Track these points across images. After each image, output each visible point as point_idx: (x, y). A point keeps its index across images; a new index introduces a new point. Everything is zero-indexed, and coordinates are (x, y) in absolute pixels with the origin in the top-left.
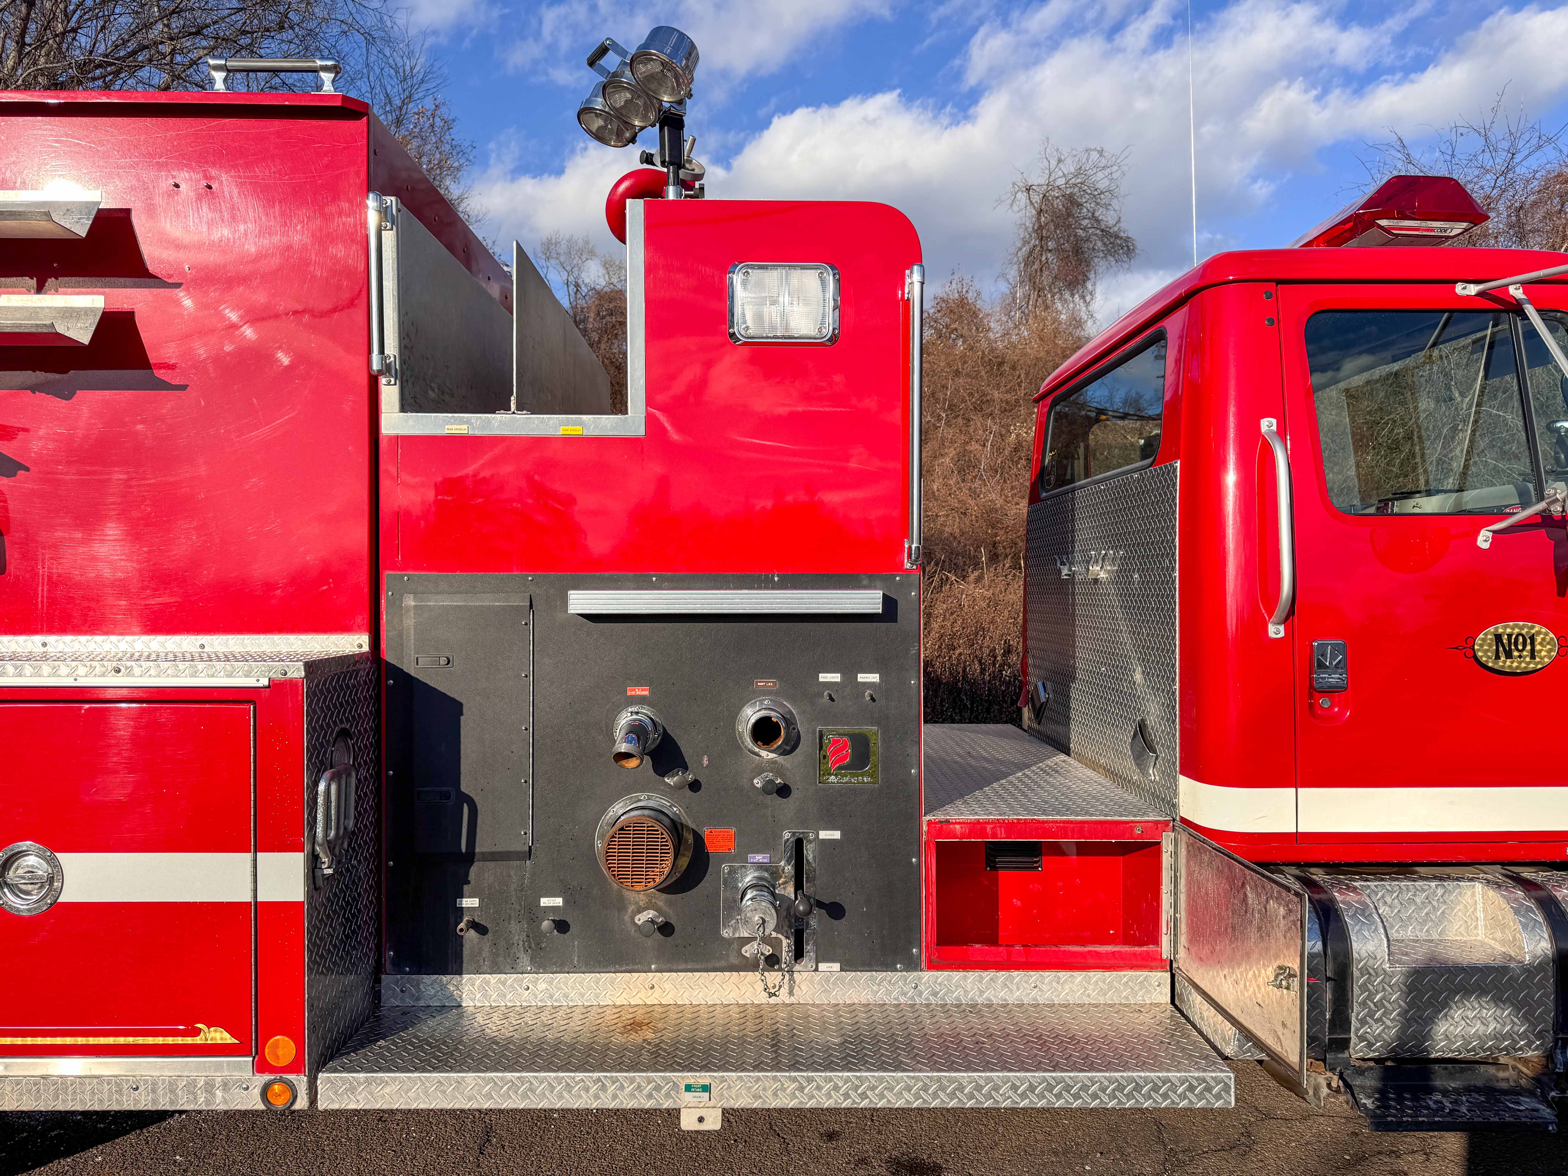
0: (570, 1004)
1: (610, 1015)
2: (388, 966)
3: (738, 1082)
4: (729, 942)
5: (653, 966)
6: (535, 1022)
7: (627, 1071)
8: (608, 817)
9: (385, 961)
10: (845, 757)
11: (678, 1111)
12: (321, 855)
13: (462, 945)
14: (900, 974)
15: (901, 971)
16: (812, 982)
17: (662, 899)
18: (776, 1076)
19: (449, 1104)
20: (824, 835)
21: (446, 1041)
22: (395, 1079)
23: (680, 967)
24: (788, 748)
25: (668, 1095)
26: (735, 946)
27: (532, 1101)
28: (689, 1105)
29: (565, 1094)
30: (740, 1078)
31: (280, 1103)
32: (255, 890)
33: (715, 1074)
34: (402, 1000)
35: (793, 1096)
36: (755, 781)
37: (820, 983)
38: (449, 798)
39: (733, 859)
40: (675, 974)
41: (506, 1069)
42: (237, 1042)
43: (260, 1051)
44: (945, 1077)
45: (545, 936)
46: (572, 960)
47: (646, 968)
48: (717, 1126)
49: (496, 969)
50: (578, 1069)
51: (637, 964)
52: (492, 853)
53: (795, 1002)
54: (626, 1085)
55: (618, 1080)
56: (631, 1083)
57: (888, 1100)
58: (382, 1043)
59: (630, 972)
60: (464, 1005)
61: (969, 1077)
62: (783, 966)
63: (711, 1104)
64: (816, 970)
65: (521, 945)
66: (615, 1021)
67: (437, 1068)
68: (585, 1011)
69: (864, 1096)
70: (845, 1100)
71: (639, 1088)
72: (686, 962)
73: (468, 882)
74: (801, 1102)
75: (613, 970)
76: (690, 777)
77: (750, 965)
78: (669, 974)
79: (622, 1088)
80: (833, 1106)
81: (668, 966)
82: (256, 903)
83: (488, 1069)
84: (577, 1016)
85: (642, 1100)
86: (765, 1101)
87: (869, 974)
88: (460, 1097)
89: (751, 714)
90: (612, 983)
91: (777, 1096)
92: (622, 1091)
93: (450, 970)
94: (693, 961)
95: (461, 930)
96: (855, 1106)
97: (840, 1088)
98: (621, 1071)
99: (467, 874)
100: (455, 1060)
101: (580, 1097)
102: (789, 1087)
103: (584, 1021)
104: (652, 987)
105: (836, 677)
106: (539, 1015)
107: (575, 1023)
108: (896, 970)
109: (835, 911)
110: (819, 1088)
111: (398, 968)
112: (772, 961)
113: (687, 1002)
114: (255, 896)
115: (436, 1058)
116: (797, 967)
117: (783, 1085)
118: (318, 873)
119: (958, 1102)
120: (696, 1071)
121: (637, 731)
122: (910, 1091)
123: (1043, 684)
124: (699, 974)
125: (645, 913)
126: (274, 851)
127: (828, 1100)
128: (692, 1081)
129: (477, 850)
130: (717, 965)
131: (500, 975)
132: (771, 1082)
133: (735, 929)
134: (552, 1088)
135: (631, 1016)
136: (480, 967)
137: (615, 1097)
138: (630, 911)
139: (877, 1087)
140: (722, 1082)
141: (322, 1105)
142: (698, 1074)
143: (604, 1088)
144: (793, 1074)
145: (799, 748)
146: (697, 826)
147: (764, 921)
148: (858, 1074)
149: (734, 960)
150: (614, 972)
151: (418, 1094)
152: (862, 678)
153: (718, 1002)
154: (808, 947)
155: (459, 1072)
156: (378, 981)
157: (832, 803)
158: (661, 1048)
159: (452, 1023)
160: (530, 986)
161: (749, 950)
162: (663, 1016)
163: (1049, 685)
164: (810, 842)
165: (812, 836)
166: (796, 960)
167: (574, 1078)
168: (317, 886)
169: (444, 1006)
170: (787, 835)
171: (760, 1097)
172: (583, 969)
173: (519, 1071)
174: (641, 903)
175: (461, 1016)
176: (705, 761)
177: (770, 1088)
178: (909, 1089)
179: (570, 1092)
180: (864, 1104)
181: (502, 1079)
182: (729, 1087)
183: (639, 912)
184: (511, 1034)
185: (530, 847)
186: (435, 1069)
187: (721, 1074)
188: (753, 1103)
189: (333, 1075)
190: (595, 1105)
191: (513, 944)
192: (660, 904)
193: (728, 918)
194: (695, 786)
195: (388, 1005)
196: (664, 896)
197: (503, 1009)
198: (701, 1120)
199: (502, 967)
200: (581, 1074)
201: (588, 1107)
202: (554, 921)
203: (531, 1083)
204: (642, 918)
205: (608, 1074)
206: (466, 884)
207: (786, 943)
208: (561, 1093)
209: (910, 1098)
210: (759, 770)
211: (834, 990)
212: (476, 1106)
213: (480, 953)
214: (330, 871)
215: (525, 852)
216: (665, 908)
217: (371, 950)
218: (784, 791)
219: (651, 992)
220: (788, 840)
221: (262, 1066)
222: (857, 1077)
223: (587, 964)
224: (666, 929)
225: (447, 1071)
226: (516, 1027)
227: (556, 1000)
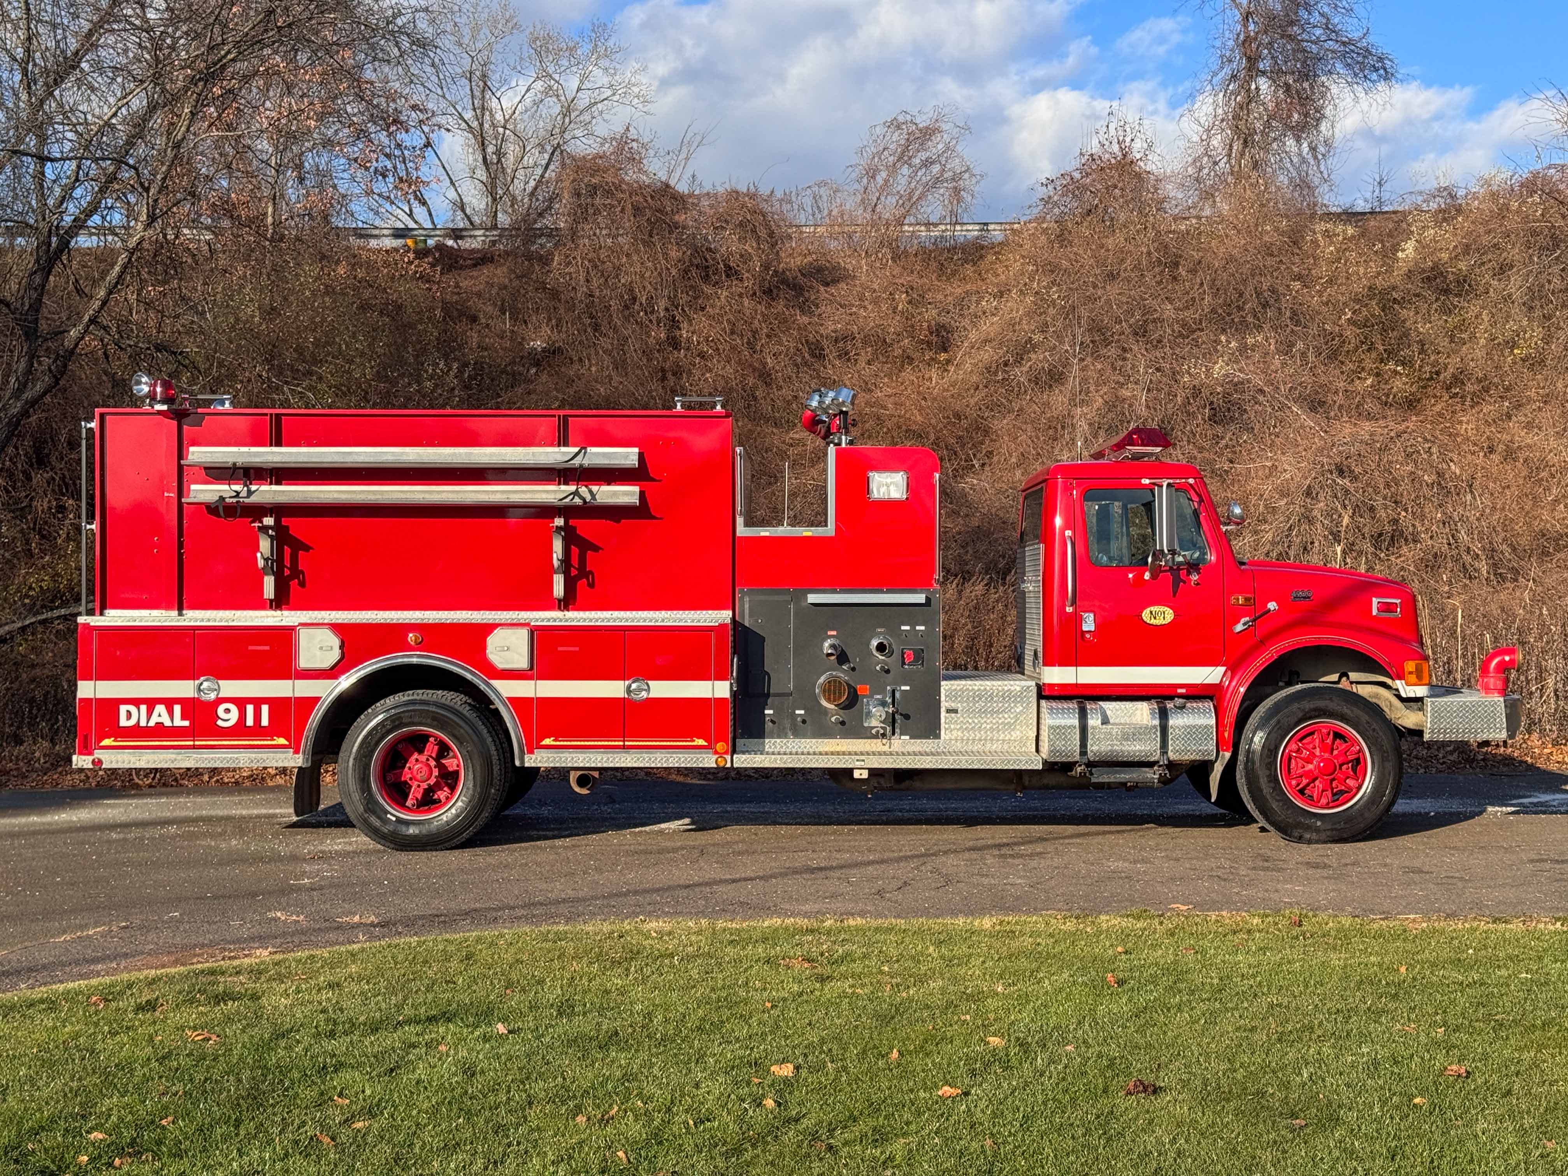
4: (866, 728)
5: (839, 736)
8: (820, 679)
9: (738, 735)
10: (911, 658)
11: (854, 769)
13: (766, 728)
14: (932, 740)
16: (899, 743)
17: (841, 711)
20: (903, 688)
23: (849, 737)
24: (890, 654)
26: (869, 730)
28: (857, 767)
31: (722, 765)
33: (866, 757)
34: (744, 748)
36: (877, 667)
37: (901, 743)
39: (868, 697)
40: (847, 739)
42: (707, 744)
43: (715, 747)
45: (798, 725)
46: (808, 734)
47: (836, 737)
48: (867, 776)
49: (779, 737)
51: (832, 736)
52: (777, 693)
53: (892, 750)
55: (833, 758)
59: (829, 739)
62: (888, 737)
64: (901, 738)
65: (789, 728)
66: (827, 750)
71: (841, 760)
72: (851, 735)
73: (768, 704)
75: (823, 738)
76: (852, 666)
77: (876, 737)
78: (845, 739)
81: (844, 736)
82: (713, 698)
87: (920, 740)
89: (875, 643)
90: (823, 743)
92: (835, 761)
93: (761, 737)
94: (853, 735)
95: (766, 722)
99: (767, 701)
104: (838, 745)
105: (908, 628)
108: (930, 739)
109: (907, 717)
111: (742, 737)
112: (884, 735)
114: (713, 695)
116: (893, 737)
118: (733, 688)
121: (833, 646)
124: (856, 739)
125: (835, 716)
129: (771, 692)
130: (863, 736)
131: (780, 739)
133: (869, 723)
135: (833, 749)
136: (773, 736)
138: (830, 715)
141: (735, 766)
142: (860, 757)
145: (894, 654)
146: (854, 684)
149: (869, 735)
152: (918, 628)
154: (897, 730)
157: (906, 676)
160: (792, 743)
161: (874, 731)
164: (898, 690)
165: (898, 688)
166: (892, 735)
170: (889, 688)
172: (812, 737)
174: (834, 713)
176: (858, 660)
183: (833, 716)
185: (792, 691)
188: (880, 767)
189: (737, 754)
191: (786, 728)
193: (866, 719)
194: (853, 669)
198: (861, 775)
199: (781, 736)
202: (801, 719)
204: (834, 718)
205: (829, 757)
207: (888, 729)
210: (878, 663)
211: (907, 746)
213: (773, 731)
215: (790, 694)
216: (842, 714)
218: (888, 672)
220: (889, 690)
221: (716, 752)
223: (813, 735)
224: (843, 723)
227: (802, 747)
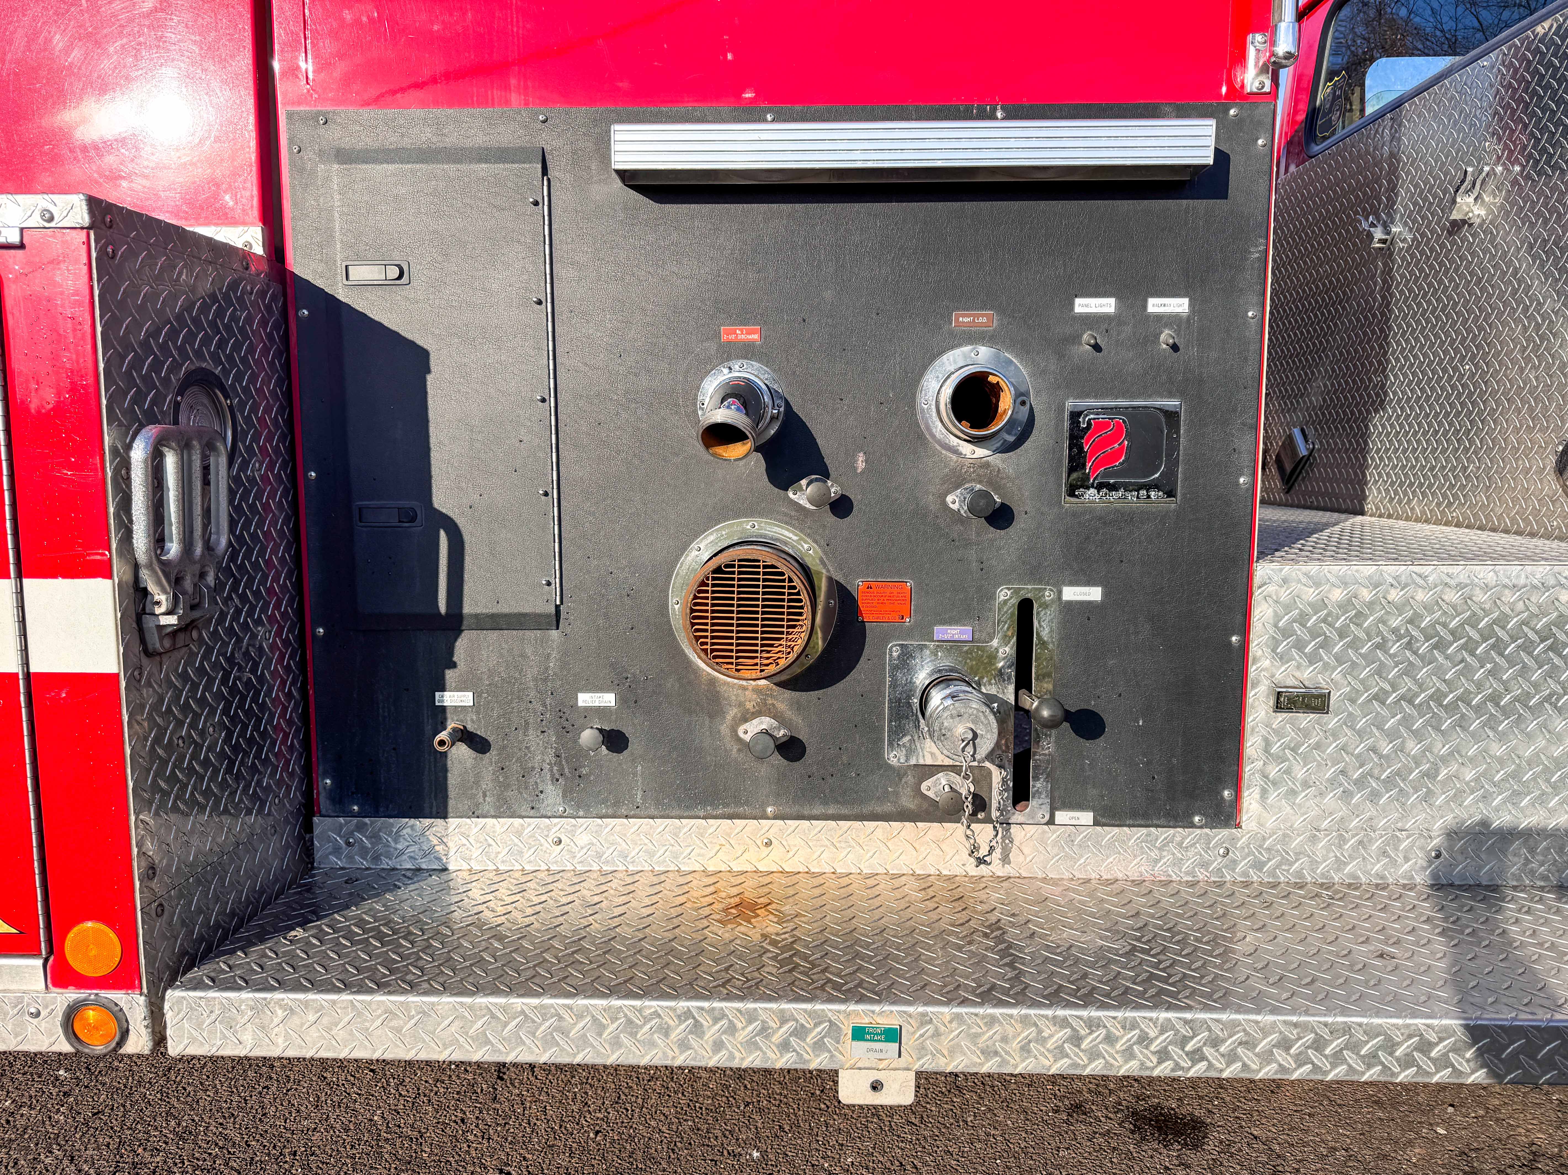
0: (631, 868)
1: (698, 891)
2: (324, 802)
3: (954, 1025)
4: (899, 773)
5: (769, 809)
6: (570, 899)
7: (741, 999)
8: (689, 558)
9: (318, 794)
10: (1117, 454)
11: (836, 1072)
12: (152, 588)
13: (445, 770)
14: (1198, 831)
15: (1201, 827)
16: (1043, 841)
17: (783, 700)
18: (1027, 1016)
19: (409, 1051)
20: (1072, 593)
21: (410, 933)
22: (307, 1004)
23: (815, 812)
24: (1011, 439)
25: (819, 1046)
26: (910, 779)
27: (562, 1050)
28: (859, 1065)
29: (624, 1039)
30: (958, 1017)
31: (98, 1043)
32: (25, 651)
33: (910, 1009)
34: (350, 858)
35: (1060, 1053)
36: (949, 499)
37: (1055, 843)
38: (413, 519)
39: (909, 633)
40: (807, 822)
41: (512, 990)
42: (14, 931)
43: (55, 948)
44: (1360, 1025)
45: (587, 756)
46: (632, 797)
47: (757, 812)
48: (907, 1098)
49: (505, 810)
50: (646, 993)
51: (742, 805)
52: (493, 616)
53: (1013, 873)
54: (739, 1025)
55: (723, 1016)
56: (750, 1022)
57: (1244, 1065)
58: (298, 933)
59: (731, 817)
60: (451, 867)
61: (1408, 1026)
62: (995, 814)
63: (902, 1062)
64: (1051, 822)
65: (546, 771)
66: (709, 900)
67: (387, 985)
68: (656, 880)
69: (1197, 1056)
70: (1159, 1063)
71: (764, 1030)
72: (825, 803)
73: (454, 665)
74: (1075, 1065)
75: (702, 814)
76: (835, 490)
78: (797, 822)
79: (732, 1029)
80: (1136, 1073)
81: (795, 809)
82: (28, 675)
83: (479, 989)
84: (643, 892)
85: (770, 1054)
86: (1004, 1062)
87: (1144, 831)
88: (427, 1039)
90: (701, 835)
91: (1029, 1051)
92: (733, 1035)
93: (427, 810)
94: (838, 802)
95: (442, 743)
96: (1180, 1073)
97: (1152, 1041)
98: (729, 997)
99: (451, 653)
100: (422, 969)
101: (653, 1044)
102: (1051, 1036)
103: (655, 899)
104: (769, 844)
105: (1106, 305)
106: (577, 888)
107: (639, 905)
108: (1192, 826)
109: (1087, 724)
110: (1110, 1039)
111: (340, 806)
112: (977, 807)
113: (829, 869)
114: (26, 663)
115: (388, 964)
116: (1017, 817)
117: (1040, 1032)
118: (149, 623)
119: (1382, 1072)
120: (871, 1001)
121: (743, 397)
122: (1287, 1049)
123: (1303, 431)
124: (849, 823)
125: (755, 722)
126: (54, 576)
127: (1126, 1062)
128: (865, 1021)
129: (467, 609)
130: (879, 809)
131: (512, 820)
132: (1019, 1026)
133: (910, 752)
134: (600, 1028)
135: (735, 891)
136: (477, 805)
137: (718, 1046)
138: (729, 718)
139: (1224, 1041)
140: (922, 1024)
141: (174, 1048)
142: (877, 1008)
143: (697, 1029)
144: (1061, 1012)
145: (1031, 439)
146: (845, 576)
147: (975, 736)
148: (1188, 1016)
149: (908, 802)
150: (705, 818)
151: (351, 1033)
152: (1156, 305)
153: (881, 870)
154: (1037, 785)
155: (426, 993)
156: (308, 827)
157: (1087, 538)
158: (797, 953)
159: (427, 899)
160: (563, 838)
161: (933, 786)
162: (791, 892)
163: (1311, 432)
164: (1045, 606)
165: (1049, 595)
166: (1015, 803)
167: (640, 1010)
168: (150, 647)
169: (419, 870)
170: (1003, 594)
171: (996, 1053)
172: (653, 811)
173: (537, 995)
174: (749, 706)
175: (446, 888)
176: (861, 464)
177: (1014, 1037)
178: (1285, 1044)
179: (634, 1035)
180: (1198, 1070)
181: (504, 1009)
182: (937, 1034)
183: (745, 720)
184: (527, 921)
185: (557, 607)
186: (381, 986)
187: (921, 1009)
188: (982, 1064)
189: (192, 994)
190: (680, 1060)
191: (533, 768)
192: (781, 706)
193: (897, 733)
194: (842, 506)
195: (326, 866)
196: (788, 694)
197: (518, 875)
198: (876, 1086)
199: (515, 807)
200: (654, 1003)
201: (668, 1063)
202: (601, 731)
203: (561, 1018)
204: (750, 730)
205: (706, 1004)
206: (449, 668)
207: (998, 777)
208: (618, 1037)
209: (1288, 1061)
210: (956, 480)
211: (1082, 856)
212: (457, 1056)
213: (477, 783)
214: (172, 620)
215: (548, 616)
216: (789, 714)
217: (292, 775)
218: (1001, 516)
219: (766, 850)
220: (1005, 602)
221: (61, 975)
222: (1186, 1022)
223: (658, 803)
224: (791, 748)
225: (404, 992)
226: (538, 908)
227: (607, 862)
